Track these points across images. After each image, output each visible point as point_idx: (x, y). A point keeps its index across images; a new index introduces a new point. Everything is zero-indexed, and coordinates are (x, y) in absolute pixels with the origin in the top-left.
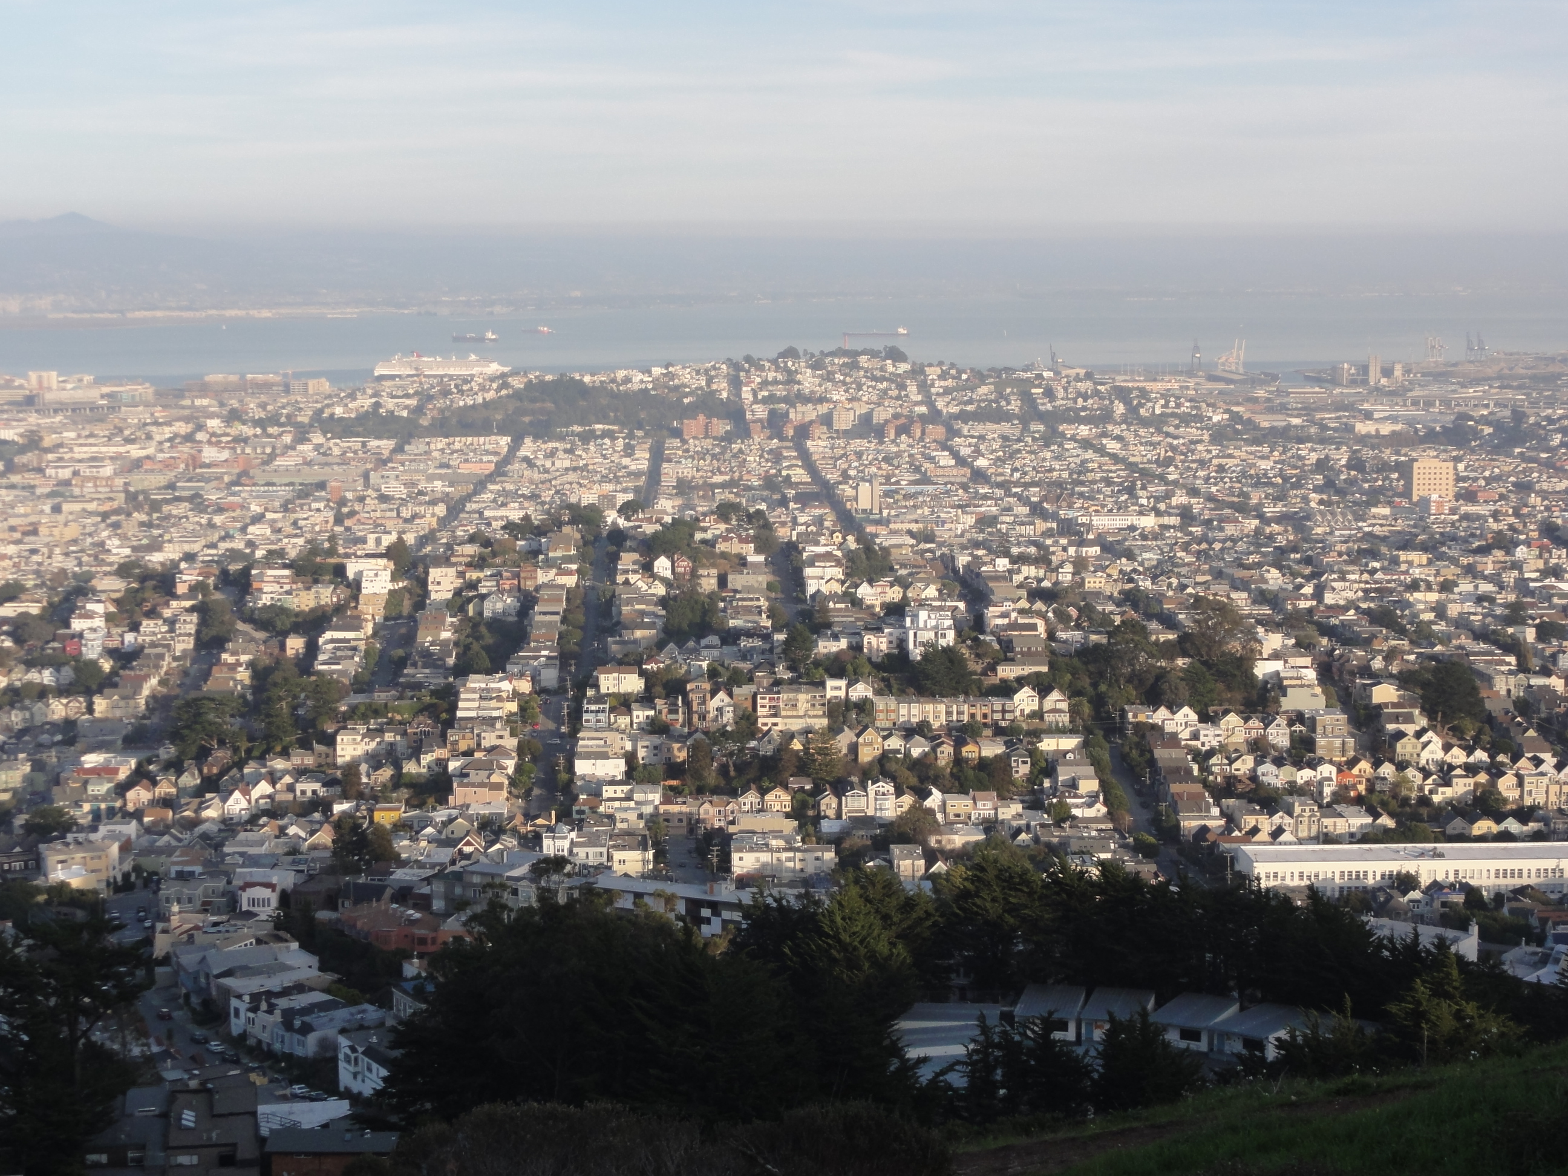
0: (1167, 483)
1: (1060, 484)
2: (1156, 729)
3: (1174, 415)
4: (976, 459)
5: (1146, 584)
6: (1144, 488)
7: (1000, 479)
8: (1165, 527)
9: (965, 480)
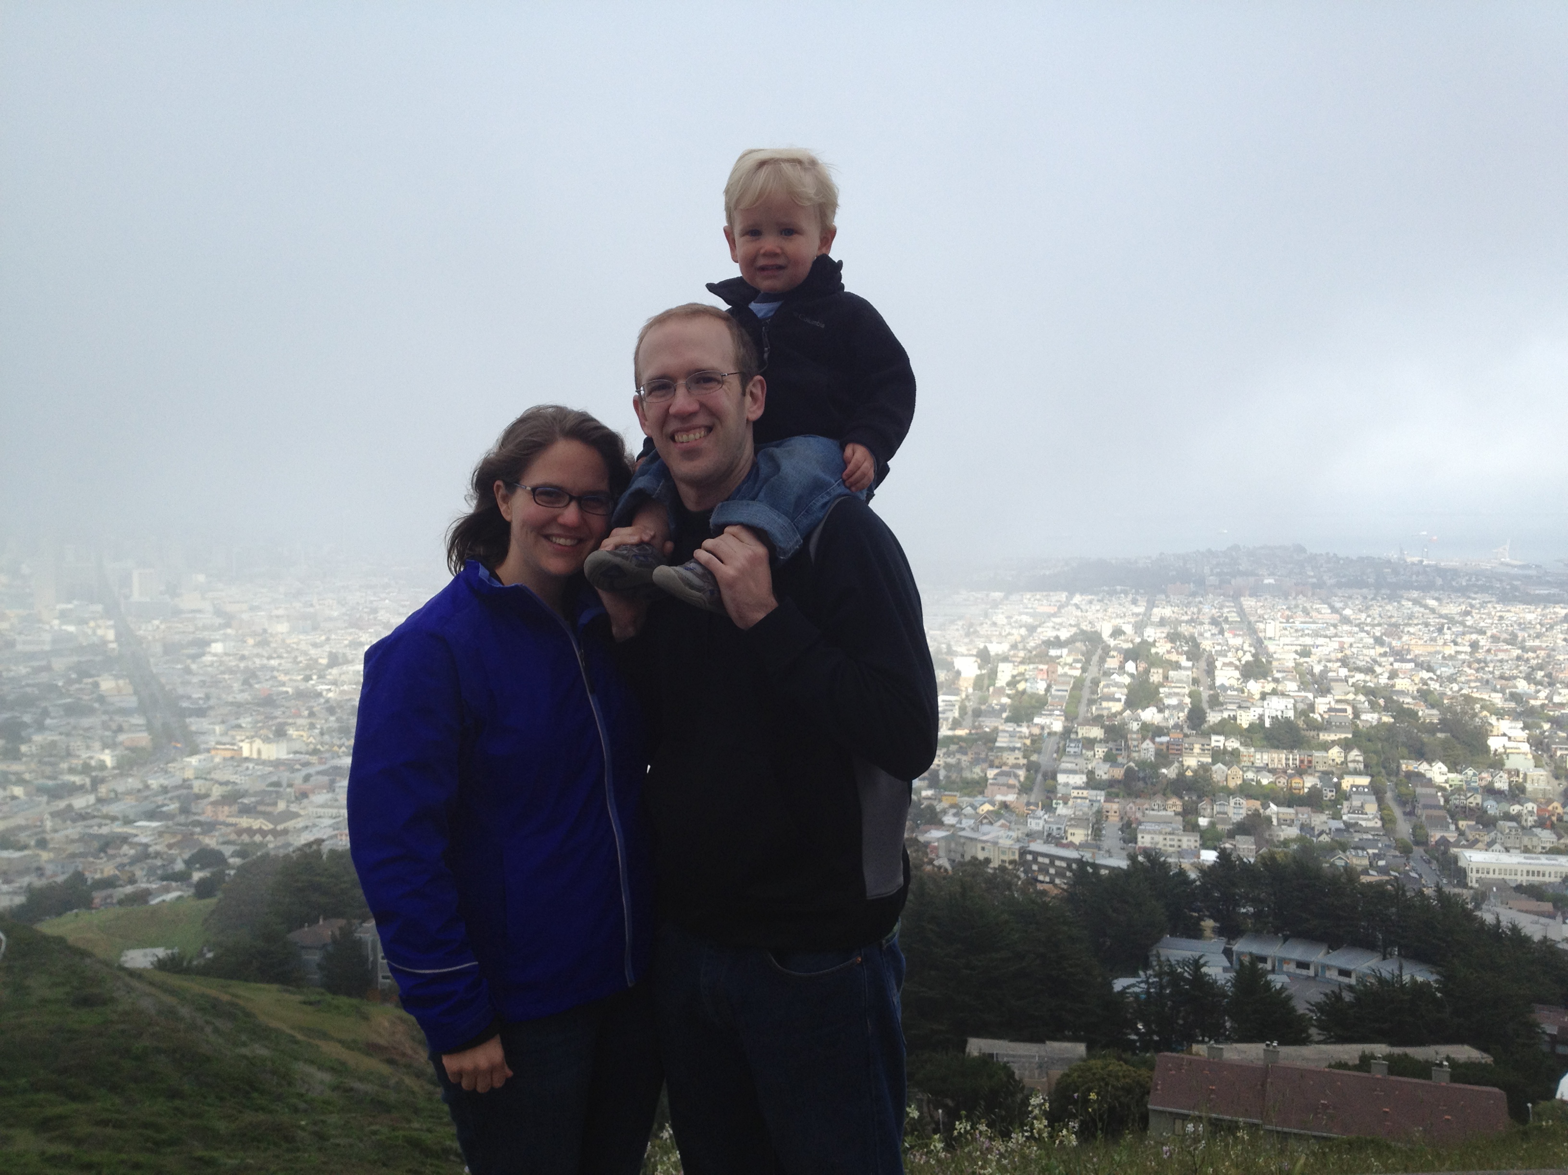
0: (1465, 626)
1: (1396, 625)
2: (1420, 775)
3: (1474, 585)
4: (1344, 609)
5: (1434, 686)
6: (1449, 628)
7: (1358, 621)
8: (1457, 652)
9: (1336, 622)
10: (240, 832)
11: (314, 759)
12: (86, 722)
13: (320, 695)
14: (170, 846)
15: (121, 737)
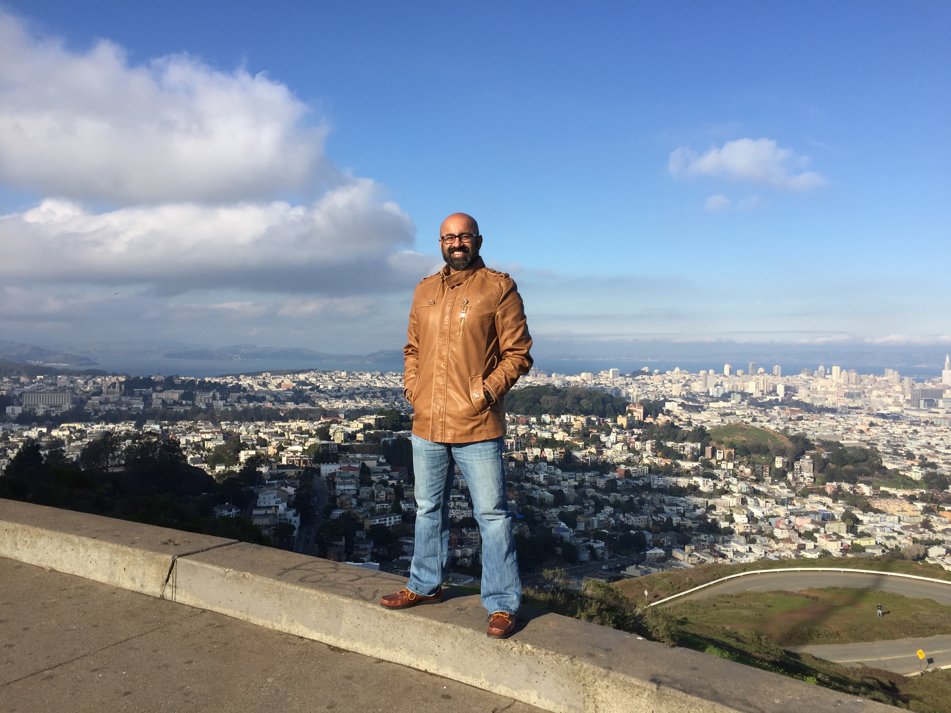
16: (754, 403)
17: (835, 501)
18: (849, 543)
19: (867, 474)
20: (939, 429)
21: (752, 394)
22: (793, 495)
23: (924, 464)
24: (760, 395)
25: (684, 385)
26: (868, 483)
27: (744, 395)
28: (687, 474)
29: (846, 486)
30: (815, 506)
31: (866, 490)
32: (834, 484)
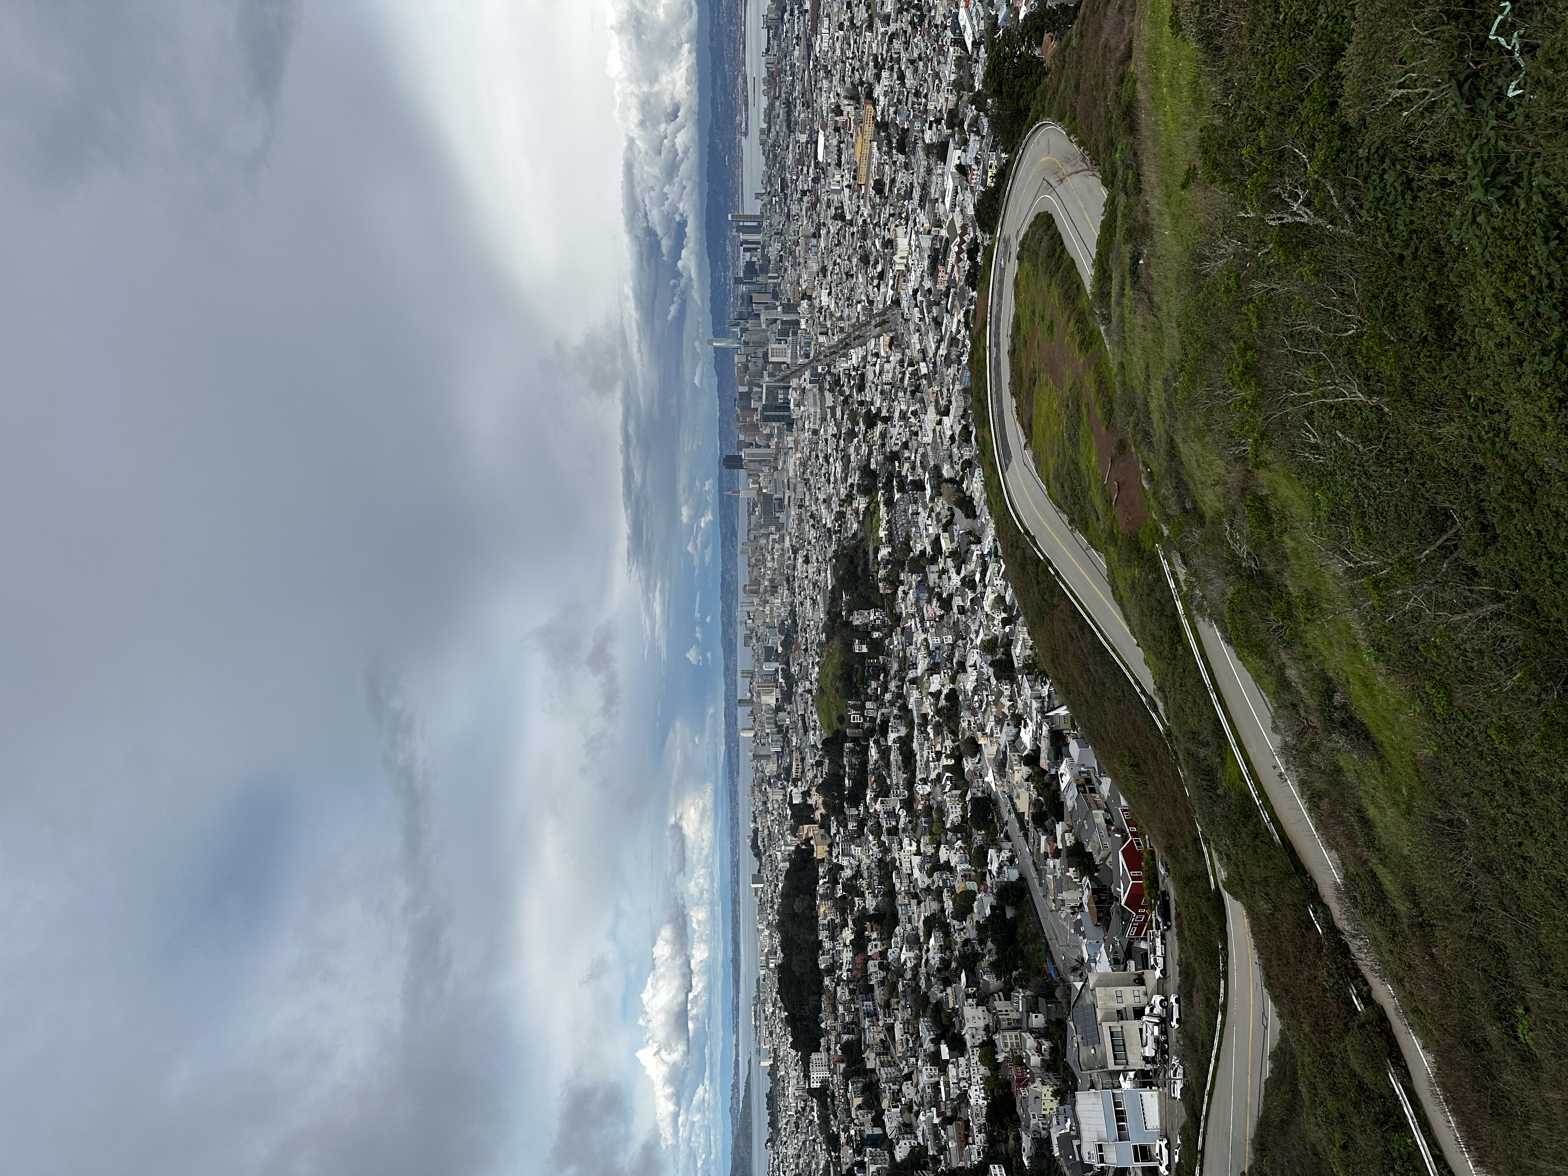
10: (959, 260)
11: (912, 218)
12: (870, 376)
13: (864, 221)
14: (962, 306)
15: (883, 354)
16: (788, 696)
17: (902, 583)
18: (949, 560)
19: (866, 553)
20: (807, 493)
21: (777, 700)
22: (899, 629)
23: (849, 499)
24: (778, 690)
25: (770, 784)
26: (877, 550)
27: (779, 709)
28: (884, 752)
29: (882, 573)
30: (909, 603)
31: (884, 552)
32: (881, 585)
